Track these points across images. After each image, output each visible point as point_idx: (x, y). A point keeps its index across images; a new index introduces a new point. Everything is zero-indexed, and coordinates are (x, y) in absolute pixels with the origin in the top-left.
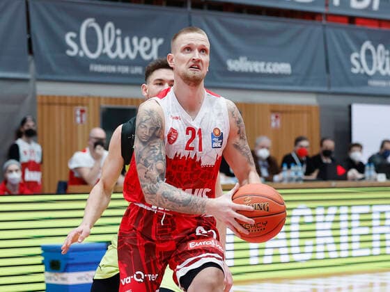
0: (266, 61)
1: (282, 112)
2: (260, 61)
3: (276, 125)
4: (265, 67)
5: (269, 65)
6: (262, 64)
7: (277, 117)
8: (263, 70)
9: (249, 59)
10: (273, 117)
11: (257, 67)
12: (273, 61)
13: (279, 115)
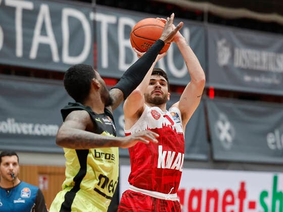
0: (34, 123)
1: (50, 174)
2: (28, 122)
3: (44, 187)
4: (33, 129)
5: (37, 126)
6: (30, 126)
7: (44, 179)
8: (31, 132)
9: (17, 121)
10: (41, 179)
11: (26, 128)
12: (41, 123)
13: (47, 176)
